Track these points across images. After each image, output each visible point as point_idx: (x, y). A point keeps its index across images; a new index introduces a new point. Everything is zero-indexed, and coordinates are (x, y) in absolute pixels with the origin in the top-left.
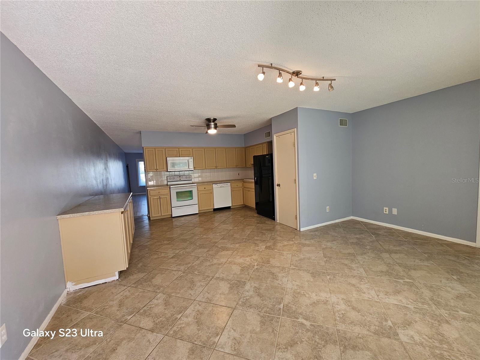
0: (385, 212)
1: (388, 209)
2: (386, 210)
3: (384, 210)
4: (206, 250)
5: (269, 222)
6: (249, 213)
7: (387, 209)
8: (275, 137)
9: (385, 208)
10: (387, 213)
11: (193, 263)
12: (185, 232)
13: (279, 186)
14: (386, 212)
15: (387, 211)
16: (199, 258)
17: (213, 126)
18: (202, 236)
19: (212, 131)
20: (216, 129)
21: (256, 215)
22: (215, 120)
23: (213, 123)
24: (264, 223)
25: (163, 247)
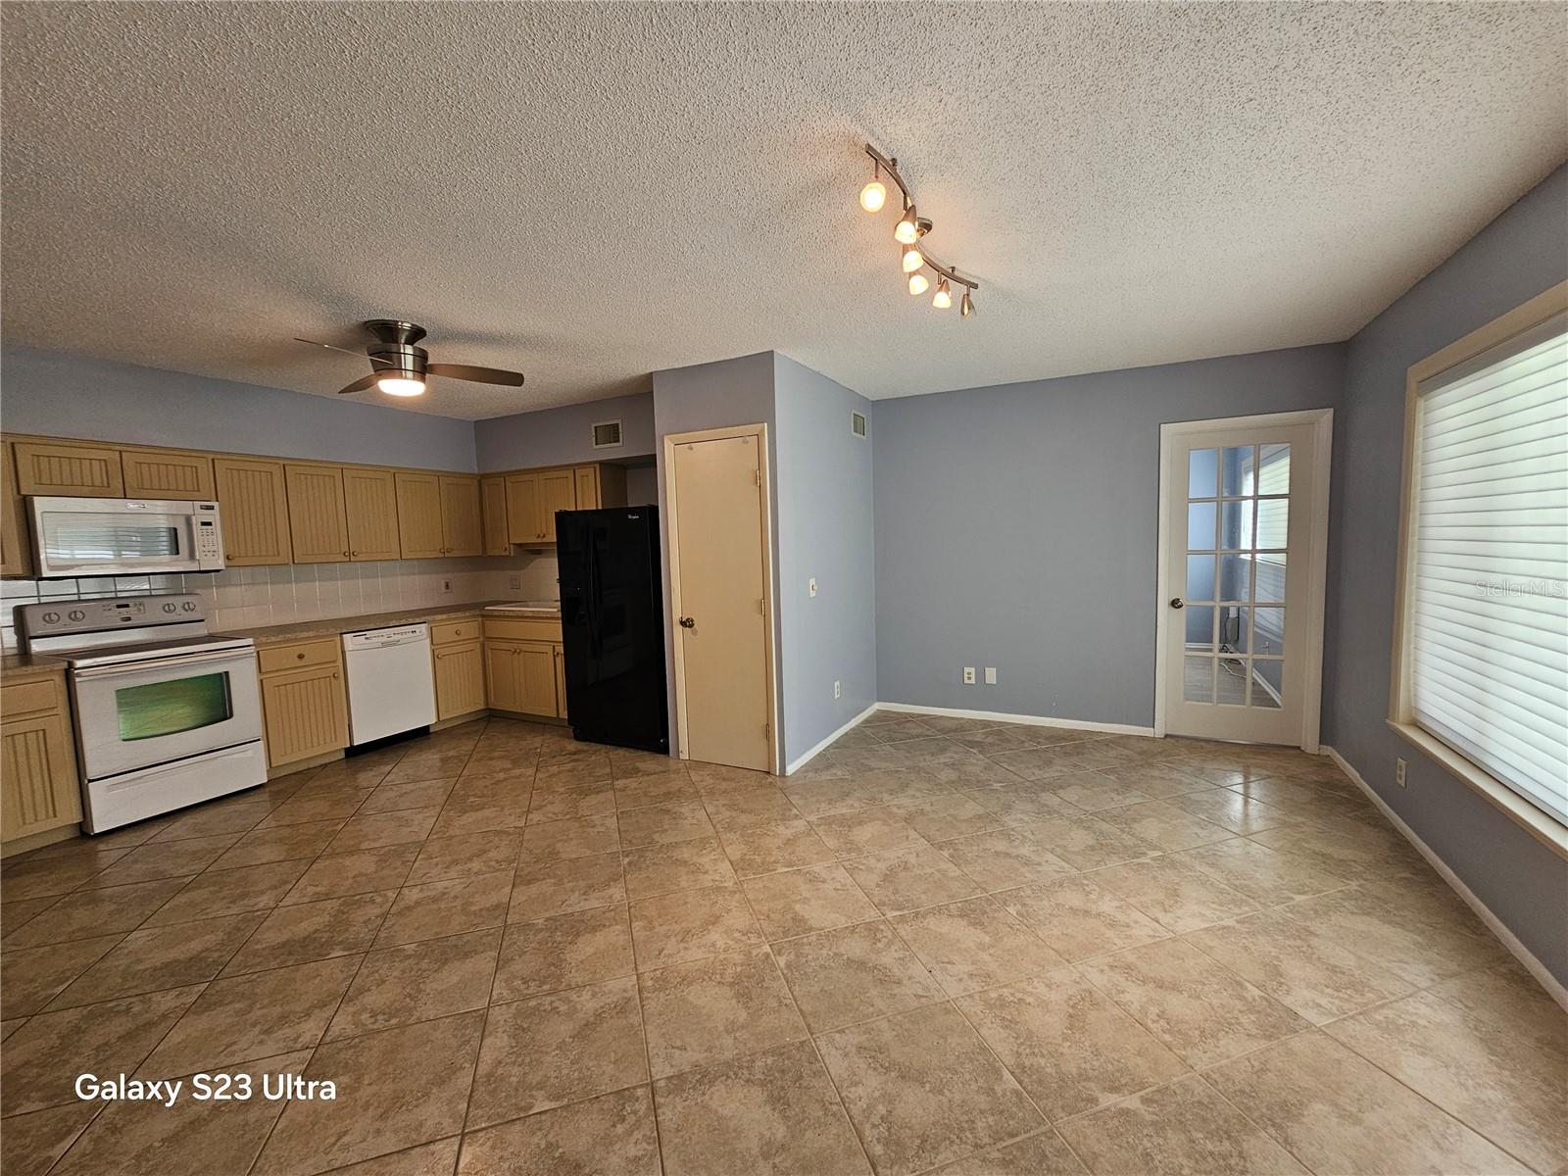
0: (966, 681)
1: (976, 672)
2: (969, 674)
3: (966, 676)
4: (484, 963)
5: (648, 762)
6: (536, 741)
7: (972, 670)
8: (668, 444)
9: (967, 670)
10: (973, 681)
11: (477, 1060)
12: (265, 900)
13: (691, 626)
14: (969, 678)
15: (973, 676)
16: (483, 1019)
17: (409, 362)
18: (392, 895)
19: (402, 388)
20: (423, 380)
21: (573, 745)
22: (417, 334)
23: (409, 349)
24: (637, 771)
25: (176, 1037)
